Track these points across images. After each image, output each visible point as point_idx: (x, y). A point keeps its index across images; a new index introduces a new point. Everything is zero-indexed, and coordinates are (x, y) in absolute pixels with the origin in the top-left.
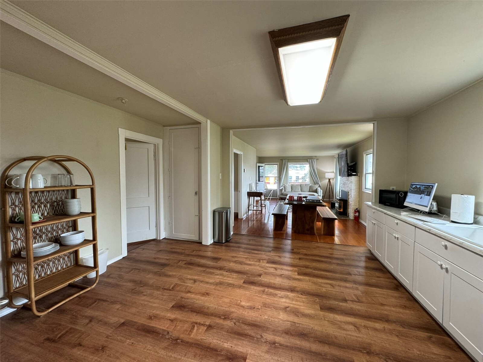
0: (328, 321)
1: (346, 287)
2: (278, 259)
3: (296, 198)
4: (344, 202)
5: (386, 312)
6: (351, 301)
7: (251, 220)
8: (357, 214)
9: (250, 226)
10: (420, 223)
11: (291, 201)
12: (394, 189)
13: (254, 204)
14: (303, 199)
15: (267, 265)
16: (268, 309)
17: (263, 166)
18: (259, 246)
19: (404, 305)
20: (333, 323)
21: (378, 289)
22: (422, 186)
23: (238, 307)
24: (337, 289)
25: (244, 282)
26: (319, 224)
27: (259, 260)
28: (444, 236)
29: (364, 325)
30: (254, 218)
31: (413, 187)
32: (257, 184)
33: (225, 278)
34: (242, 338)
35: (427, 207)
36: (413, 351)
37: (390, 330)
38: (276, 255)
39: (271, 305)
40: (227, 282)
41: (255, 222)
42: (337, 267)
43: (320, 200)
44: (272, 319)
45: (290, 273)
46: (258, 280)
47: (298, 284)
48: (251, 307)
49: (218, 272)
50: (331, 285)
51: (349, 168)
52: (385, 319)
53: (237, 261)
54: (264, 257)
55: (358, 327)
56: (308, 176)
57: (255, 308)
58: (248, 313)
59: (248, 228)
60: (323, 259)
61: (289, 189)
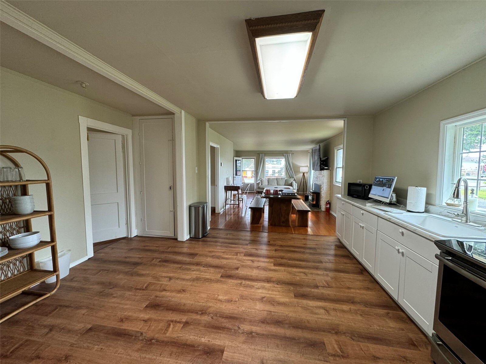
0: (302, 307)
1: (318, 275)
2: (255, 251)
3: (272, 191)
4: (317, 195)
5: (352, 295)
6: (322, 287)
7: (229, 215)
8: (328, 206)
9: (227, 220)
10: (382, 213)
11: (268, 194)
12: (360, 182)
13: (231, 198)
14: (279, 192)
15: (245, 258)
16: (245, 301)
17: (240, 160)
18: (236, 239)
19: (366, 286)
20: (305, 308)
21: (345, 274)
22: (384, 179)
23: (216, 301)
24: (310, 277)
25: (222, 276)
26: (294, 216)
27: (237, 254)
28: (401, 224)
29: (333, 308)
30: (231, 212)
31: (377, 180)
32: (234, 178)
33: (202, 274)
34: (220, 331)
35: (388, 198)
36: (374, 327)
37: (355, 310)
38: (253, 247)
39: (248, 297)
40: (204, 277)
41: (232, 216)
42: (309, 256)
43: (295, 194)
44: (249, 310)
45: (266, 264)
46: (236, 273)
47: (274, 275)
48: (229, 300)
49: (195, 268)
50: (304, 273)
51: (322, 163)
52: (351, 301)
53: (214, 255)
54: (242, 250)
55: (328, 310)
56: (284, 170)
57: (232, 300)
58: (226, 306)
59: (225, 223)
60: (297, 250)
61: (265, 183)
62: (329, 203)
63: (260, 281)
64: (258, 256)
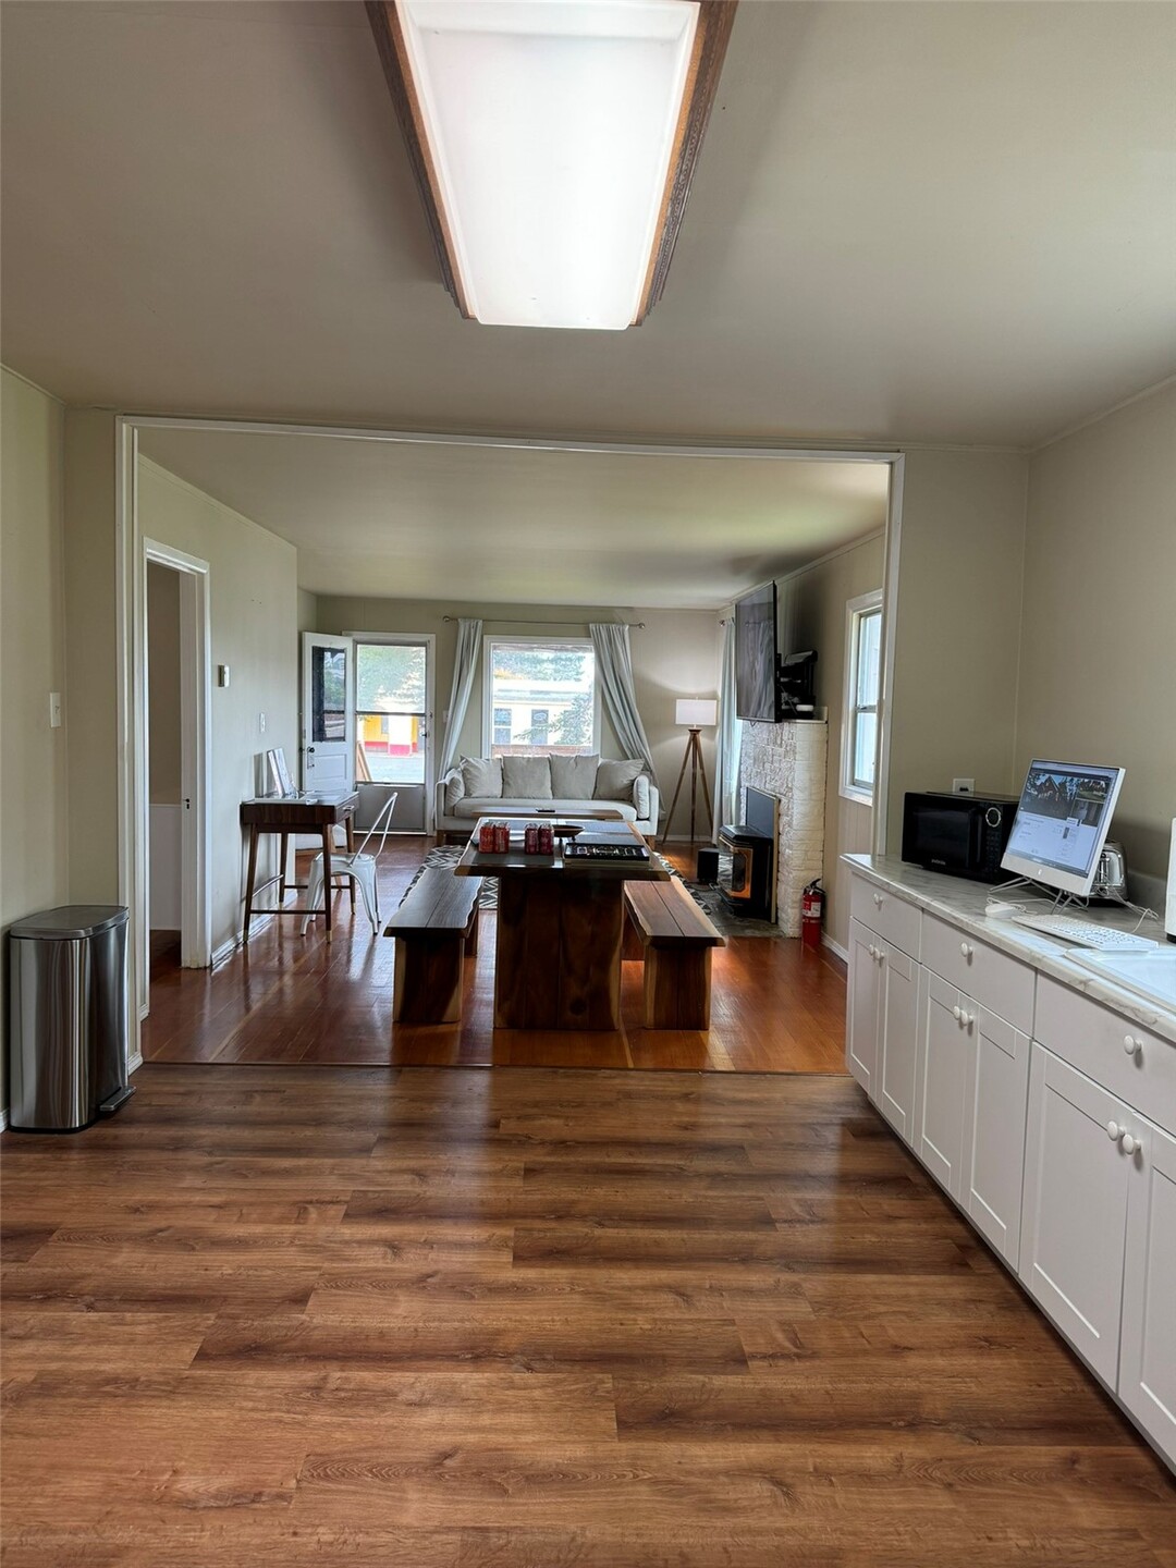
0: (654, 1482)
1: (748, 1292)
2: (410, 1188)
3: (517, 836)
5: (911, 1385)
6: (764, 1357)
7: (266, 974)
8: (814, 911)
9: (256, 1006)
11: (494, 852)
12: (966, 790)
13: (283, 871)
14: (556, 841)
15: (348, 1231)
16: (343, 1487)
17: (342, 651)
18: (302, 1123)
19: (983, 1333)
20: (671, 1486)
21: (887, 1278)
22: (1072, 780)
23: (158, 1510)
24: (706, 1308)
25: (202, 1356)
26: (632, 971)
27: (300, 1210)
28: (1133, 1010)
29: (816, 1469)
30: (281, 960)
31: (1038, 783)
32: (305, 752)
33: (77, 1350)
35: (1086, 876)
36: (1006, 1539)
37: (923, 1463)
38: (399, 1164)
39: (358, 1460)
40: (91, 1373)
41: (288, 980)
42: (711, 1193)
43: (638, 848)
44: (361, 1538)
45: (472, 1257)
46: (289, 1328)
47: (513, 1316)
48: (238, 1497)
49: (33, 1317)
50: (679, 1291)
51: (782, 680)
52: (905, 1418)
53: (161, 1230)
54: (332, 1184)
55: (789, 1481)
56: (591, 711)
57: (260, 1494)
58: (220, 1535)
59: (240, 1025)
60: (645, 1161)
61: (489, 784)
62: (817, 895)
63: (430, 1357)
64: (430, 1217)
